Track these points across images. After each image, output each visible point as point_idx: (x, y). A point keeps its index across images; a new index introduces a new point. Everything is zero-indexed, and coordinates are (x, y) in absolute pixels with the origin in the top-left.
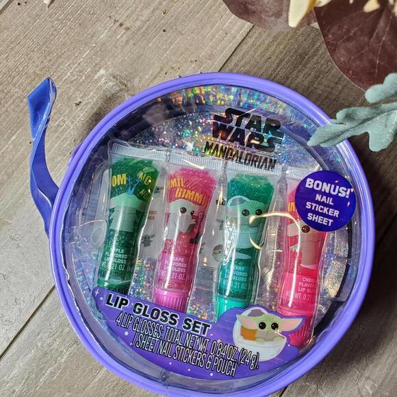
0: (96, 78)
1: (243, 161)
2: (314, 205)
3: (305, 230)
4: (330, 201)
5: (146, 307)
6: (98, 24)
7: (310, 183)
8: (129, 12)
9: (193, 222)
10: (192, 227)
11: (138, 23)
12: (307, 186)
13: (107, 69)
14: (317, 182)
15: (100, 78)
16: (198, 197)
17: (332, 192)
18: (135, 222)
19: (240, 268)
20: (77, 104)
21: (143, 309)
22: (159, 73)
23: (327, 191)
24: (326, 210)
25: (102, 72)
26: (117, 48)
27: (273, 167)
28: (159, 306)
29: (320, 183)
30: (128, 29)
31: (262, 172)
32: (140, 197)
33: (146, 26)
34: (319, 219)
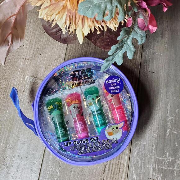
0: (25, 80)
1: (85, 84)
2: (111, 88)
3: (112, 96)
4: (115, 84)
5: (77, 141)
6: (18, 62)
7: (107, 82)
8: (26, 54)
9: (79, 109)
10: (79, 111)
11: (31, 56)
12: (107, 83)
13: (28, 75)
14: (109, 81)
15: (27, 79)
16: (77, 101)
17: (115, 82)
18: (62, 118)
19: (99, 116)
20: (23, 91)
21: (76, 142)
22: (45, 69)
23: (113, 82)
24: (115, 87)
25: (27, 77)
26: (28, 67)
27: (95, 82)
28: (81, 139)
29: (110, 81)
30: (28, 59)
31: (92, 85)
32: (60, 110)
33: (34, 56)
34: (115, 91)
